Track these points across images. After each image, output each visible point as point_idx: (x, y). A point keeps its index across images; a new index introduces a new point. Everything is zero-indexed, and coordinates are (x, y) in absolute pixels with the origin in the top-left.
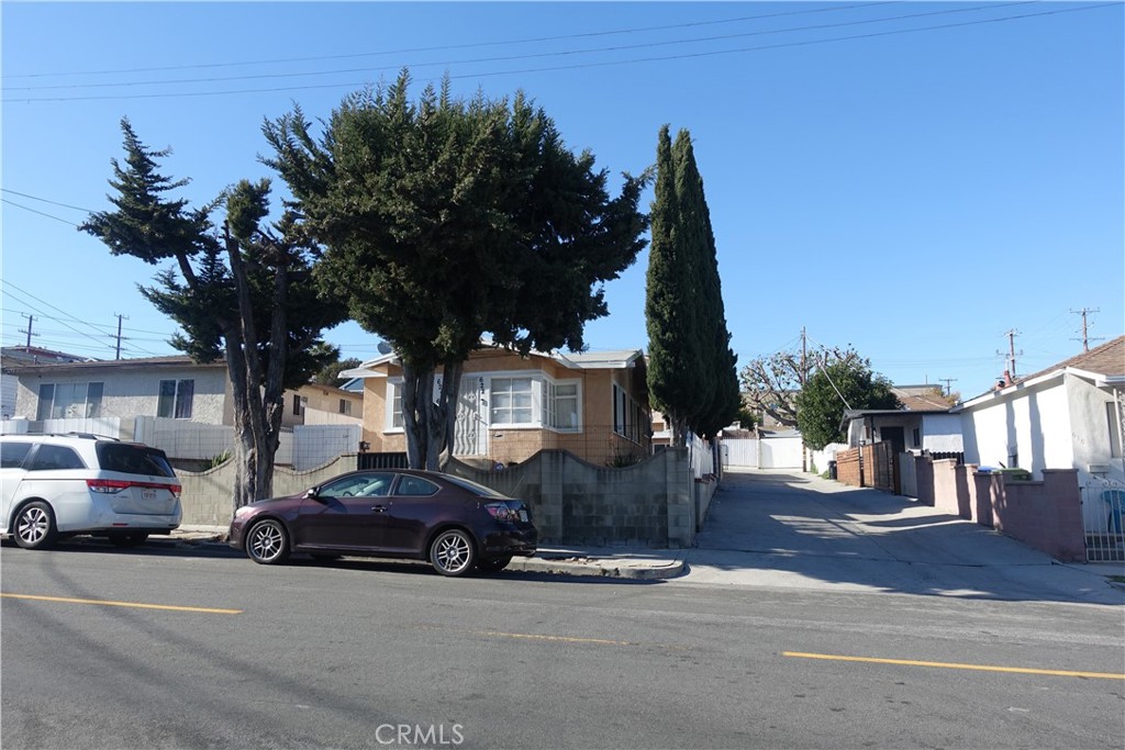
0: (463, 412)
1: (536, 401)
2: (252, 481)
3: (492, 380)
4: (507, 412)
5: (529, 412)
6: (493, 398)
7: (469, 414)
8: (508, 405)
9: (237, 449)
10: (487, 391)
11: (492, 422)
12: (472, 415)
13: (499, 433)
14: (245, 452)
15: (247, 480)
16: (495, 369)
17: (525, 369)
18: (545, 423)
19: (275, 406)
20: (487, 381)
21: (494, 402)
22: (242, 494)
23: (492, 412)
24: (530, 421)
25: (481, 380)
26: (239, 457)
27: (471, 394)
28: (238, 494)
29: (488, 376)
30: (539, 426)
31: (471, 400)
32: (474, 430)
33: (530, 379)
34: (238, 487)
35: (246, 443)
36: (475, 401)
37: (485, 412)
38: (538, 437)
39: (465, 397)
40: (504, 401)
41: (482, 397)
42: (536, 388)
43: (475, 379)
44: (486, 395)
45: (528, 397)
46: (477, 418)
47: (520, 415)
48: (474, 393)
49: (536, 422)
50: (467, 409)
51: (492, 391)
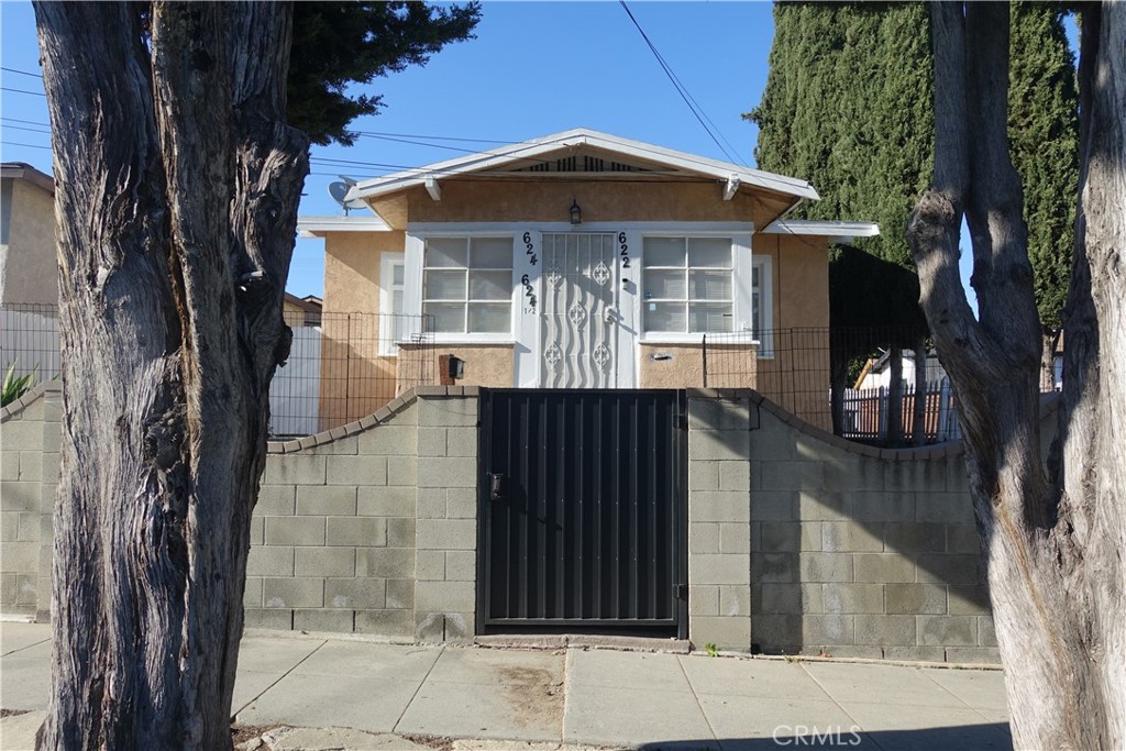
0: (582, 304)
1: (741, 287)
2: (167, 530)
3: (646, 240)
4: (678, 308)
5: (725, 310)
6: (646, 275)
7: (594, 309)
8: (682, 294)
9: (75, 362)
10: (636, 263)
11: (646, 328)
12: (602, 312)
13: (663, 351)
14: (124, 376)
15: (140, 522)
16: (651, 217)
17: (717, 218)
18: (757, 332)
19: (274, 160)
20: (634, 242)
21: (651, 284)
22: (110, 594)
23: (645, 306)
24: (726, 330)
25: (622, 238)
26: (90, 400)
27: (601, 267)
28: (86, 588)
29: (637, 231)
30: (748, 339)
31: (600, 279)
32: (606, 343)
33: (729, 242)
34: (83, 557)
35: (127, 329)
36: (608, 283)
37: (630, 306)
38: (748, 362)
39: (587, 273)
40: (669, 284)
41: (624, 273)
42: (741, 259)
43: (608, 235)
44: (634, 271)
45: (723, 279)
46: (614, 318)
47: (705, 316)
48: (608, 264)
49: (739, 329)
50: (590, 298)
51: (645, 263)
